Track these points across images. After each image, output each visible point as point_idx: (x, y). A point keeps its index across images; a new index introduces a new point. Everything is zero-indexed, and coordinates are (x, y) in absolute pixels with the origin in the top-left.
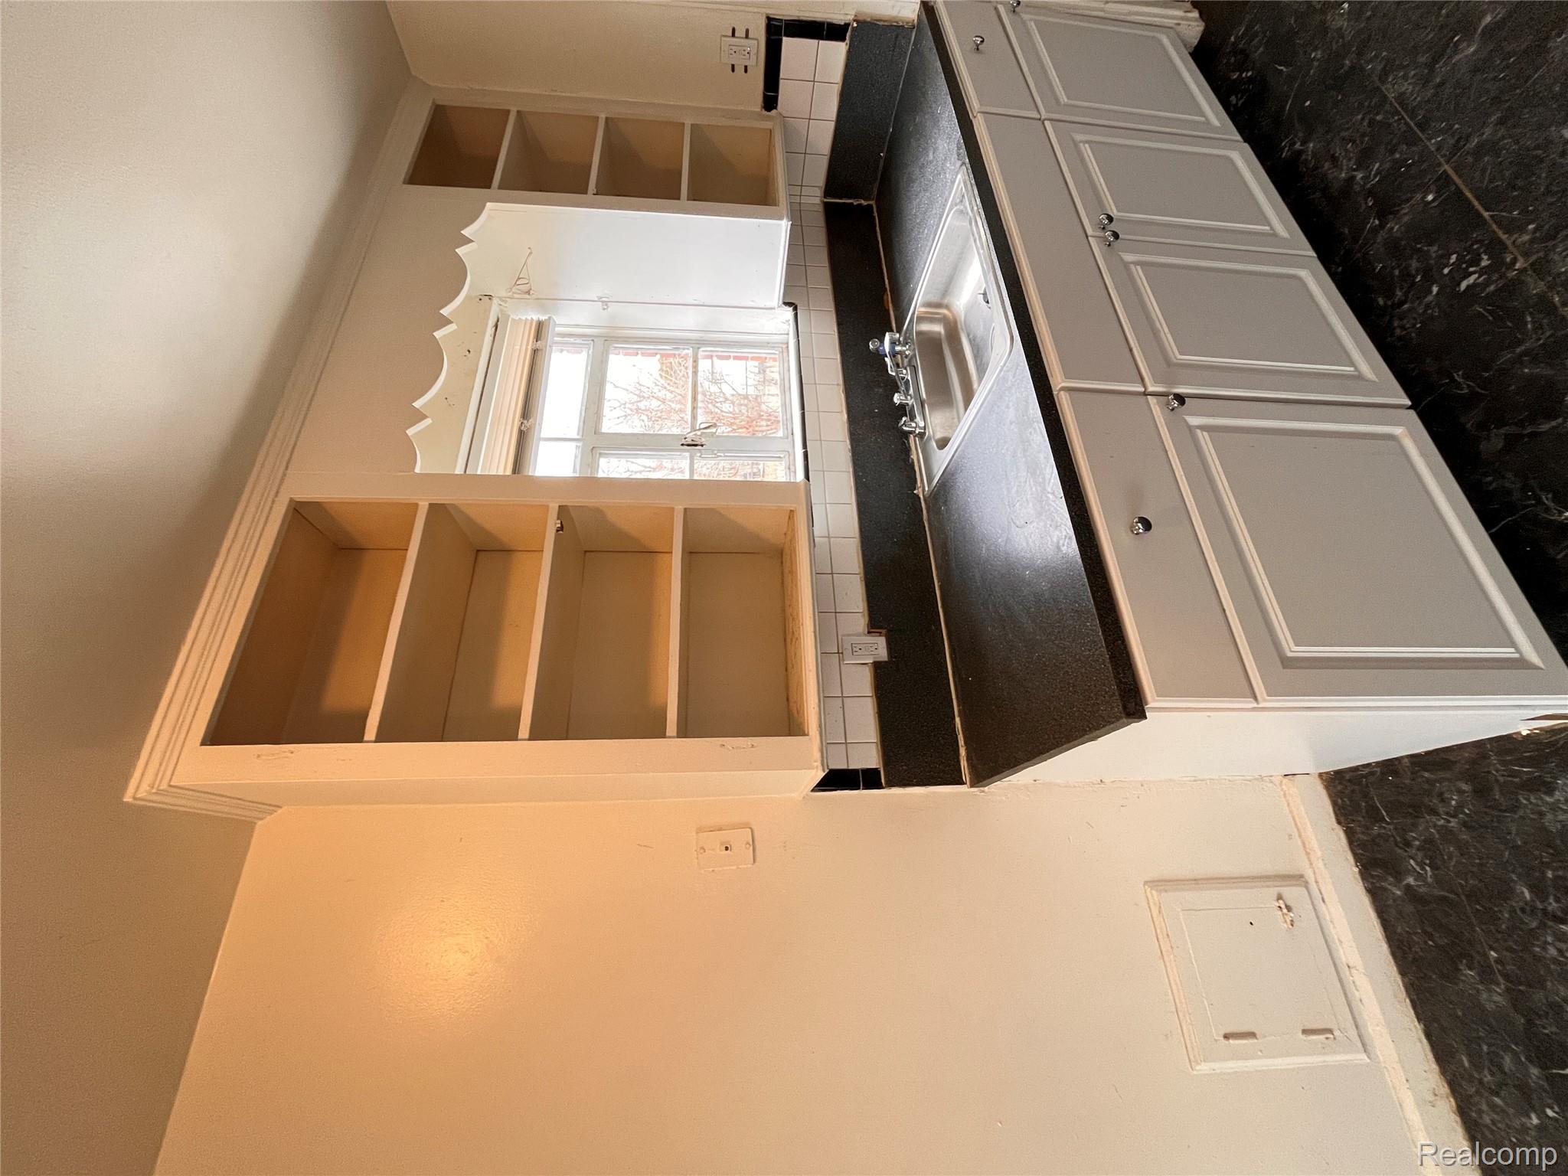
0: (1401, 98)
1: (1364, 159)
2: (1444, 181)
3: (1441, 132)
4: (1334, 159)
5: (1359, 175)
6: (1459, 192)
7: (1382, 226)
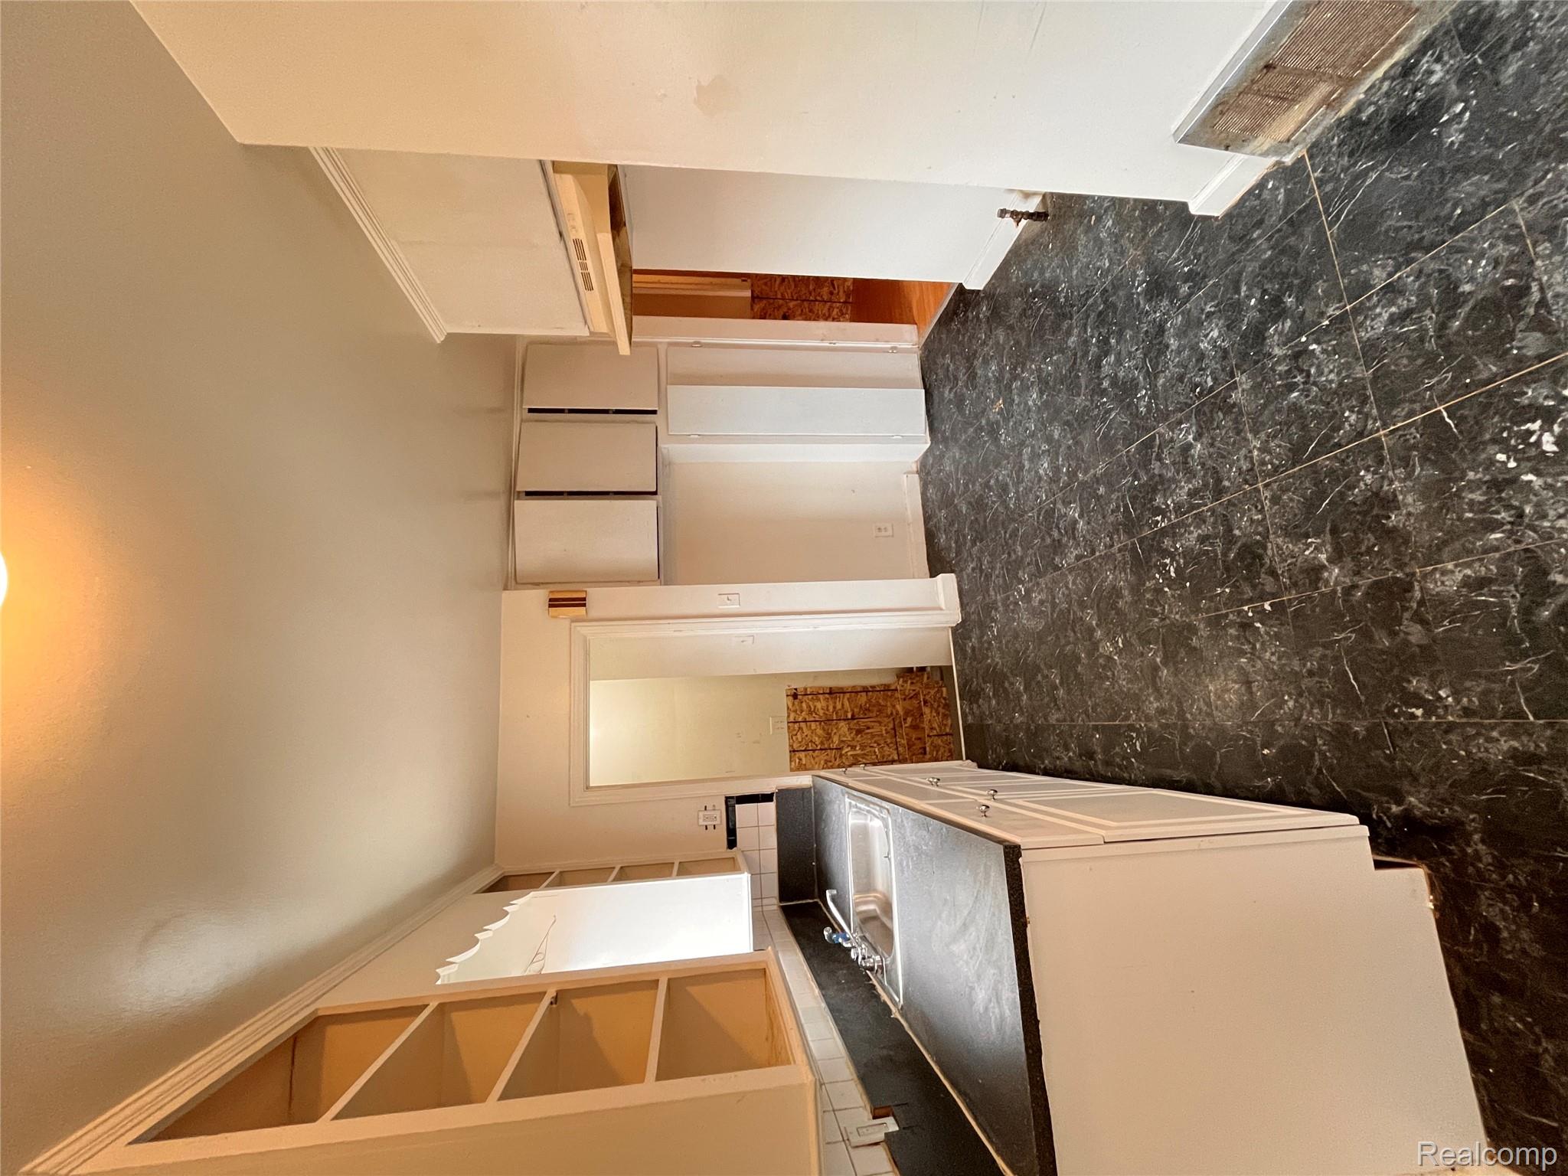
0: (1058, 720)
1: (1067, 748)
2: (1096, 728)
3: (1078, 717)
4: (1058, 758)
5: (1071, 754)
6: (1103, 725)
7: (1096, 761)
